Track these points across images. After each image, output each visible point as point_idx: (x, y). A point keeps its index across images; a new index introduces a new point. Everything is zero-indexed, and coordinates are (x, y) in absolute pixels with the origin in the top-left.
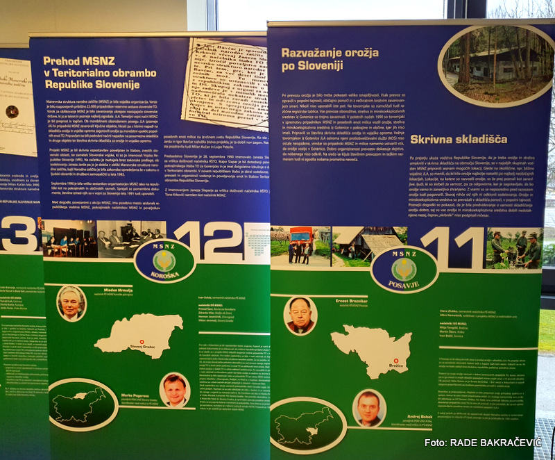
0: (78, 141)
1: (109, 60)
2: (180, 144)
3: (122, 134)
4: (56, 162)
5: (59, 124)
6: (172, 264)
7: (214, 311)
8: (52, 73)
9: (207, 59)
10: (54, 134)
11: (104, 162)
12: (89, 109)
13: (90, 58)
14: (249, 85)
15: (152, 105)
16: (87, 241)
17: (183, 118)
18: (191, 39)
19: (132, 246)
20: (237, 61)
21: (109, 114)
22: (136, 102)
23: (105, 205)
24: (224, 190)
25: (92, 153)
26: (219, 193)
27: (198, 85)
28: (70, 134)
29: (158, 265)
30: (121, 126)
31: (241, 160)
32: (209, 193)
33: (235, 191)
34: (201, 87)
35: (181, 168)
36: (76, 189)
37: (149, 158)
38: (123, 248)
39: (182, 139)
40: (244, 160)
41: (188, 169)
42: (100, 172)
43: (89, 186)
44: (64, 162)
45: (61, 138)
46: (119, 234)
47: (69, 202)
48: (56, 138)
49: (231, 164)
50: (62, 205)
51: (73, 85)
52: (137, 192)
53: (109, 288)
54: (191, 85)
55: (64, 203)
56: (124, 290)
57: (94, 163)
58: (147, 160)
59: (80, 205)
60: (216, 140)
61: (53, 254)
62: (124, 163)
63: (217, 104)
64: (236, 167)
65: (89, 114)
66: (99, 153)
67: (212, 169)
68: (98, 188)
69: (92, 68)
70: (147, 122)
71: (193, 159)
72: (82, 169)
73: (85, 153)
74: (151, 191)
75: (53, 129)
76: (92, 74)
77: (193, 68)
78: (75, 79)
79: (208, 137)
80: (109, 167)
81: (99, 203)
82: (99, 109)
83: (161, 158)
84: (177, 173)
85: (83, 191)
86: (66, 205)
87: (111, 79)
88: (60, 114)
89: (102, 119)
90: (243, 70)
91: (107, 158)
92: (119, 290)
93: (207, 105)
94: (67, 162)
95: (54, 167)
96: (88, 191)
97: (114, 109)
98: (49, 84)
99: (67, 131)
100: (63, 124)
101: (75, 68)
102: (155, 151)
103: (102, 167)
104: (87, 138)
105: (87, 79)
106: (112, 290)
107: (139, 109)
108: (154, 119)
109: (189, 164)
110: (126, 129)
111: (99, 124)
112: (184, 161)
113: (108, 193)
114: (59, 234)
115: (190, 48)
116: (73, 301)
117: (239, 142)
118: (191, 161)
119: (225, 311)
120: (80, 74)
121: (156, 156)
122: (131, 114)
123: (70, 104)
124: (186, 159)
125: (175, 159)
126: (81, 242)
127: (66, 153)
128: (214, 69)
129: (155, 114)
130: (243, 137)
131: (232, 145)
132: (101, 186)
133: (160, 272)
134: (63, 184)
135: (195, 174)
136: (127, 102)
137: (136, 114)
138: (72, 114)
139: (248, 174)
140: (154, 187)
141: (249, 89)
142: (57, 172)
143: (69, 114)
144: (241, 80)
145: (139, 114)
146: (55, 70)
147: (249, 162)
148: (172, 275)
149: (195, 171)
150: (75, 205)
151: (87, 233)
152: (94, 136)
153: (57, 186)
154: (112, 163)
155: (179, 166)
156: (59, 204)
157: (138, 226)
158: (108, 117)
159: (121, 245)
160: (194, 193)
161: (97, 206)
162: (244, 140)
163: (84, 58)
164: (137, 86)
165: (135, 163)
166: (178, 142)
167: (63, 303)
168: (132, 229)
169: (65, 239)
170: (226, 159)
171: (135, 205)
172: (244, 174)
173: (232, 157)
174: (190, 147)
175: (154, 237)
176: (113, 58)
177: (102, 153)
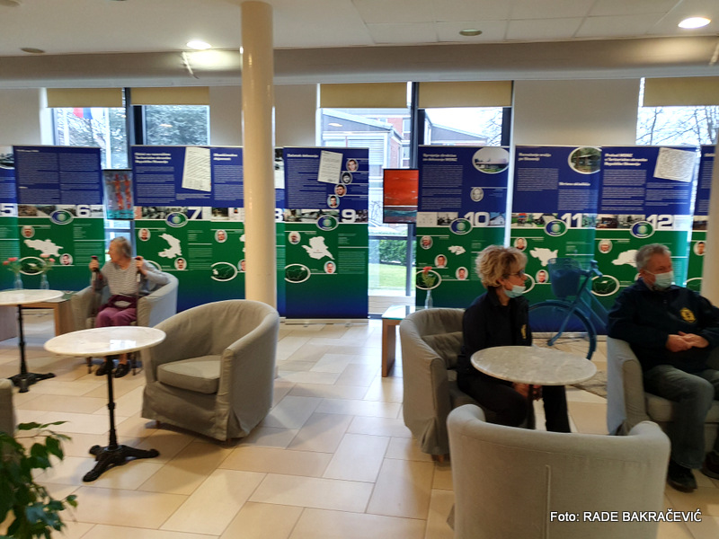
1: (630, 155)
5: (608, 178)
6: (645, 231)
9: (666, 155)
12: (620, 173)
15: (643, 171)
16: (614, 222)
17: (654, 176)
18: (661, 148)
19: (631, 224)
21: (626, 175)
23: (622, 209)
24: (667, 203)
29: (639, 231)
32: (662, 204)
33: (671, 203)
34: (663, 165)
38: (627, 225)
39: (654, 184)
43: (617, 202)
45: (608, 184)
46: (626, 220)
47: (607, 208)
51: (615, 164)
52: (635, 204)
54: (659, 165)
56: (626, 241)
58: (641, 192)
59: (613, 209)
62: (631, 193)
64: (672, 194)
70: (642, 178)
74: (640, 203)
76: (623, 160)
79: (664, 183)
84: (650, 197)
87: (630, 162)
88: (609, 175)
91: (625, 191)
93: (665, 172)
97: (629, 173)
101: (617, 158)
105: (621, 162)
109: (656, 193)
110: (632, 180)
113: (624, 204)
115: (660, 151)
116: (606, 245)
120: (619, 160)
121: (643, 190)
126: (612, 223)
127: (610, 189)
129: (645, 175)
133: (641, 234)
135: (657, 197)
136: (635, 170)
145: (639, 175)
148: (645, 235)
151: (614, 219)
153: (605, 202)
154: (627, 193)
160: (656, 204)
161: (619, 209)
163: (621, 154)
164: (640, 164)
165: (635, 193)
167: (602, 246)
168: (631, 218)
169: (605, 221)
171: (633, 209)
173: (671, 191)
174: (656, 187)
175: (639, 221)
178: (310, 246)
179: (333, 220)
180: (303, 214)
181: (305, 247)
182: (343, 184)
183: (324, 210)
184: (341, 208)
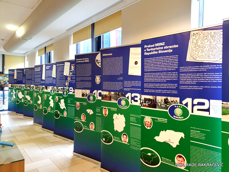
0: (152, 70)
1: (163, 44)
2: (186, 70)
3: (166, 67)
4: (146, 77)
5: (147, 65)
6: (181, 113)
7: (197, 134)
8: (146, 50)
9: (197, 38)
10: (146, 69)
11: (160, 77)
12: (156, 60)
13: (157, 44)
14: (214, 45)
15: (176, 57)
16: (153, 103)
17: (187, 60)
18: (191, 32)
19: (167, 106)
20: (209, 37)
21: (162, 61)
22: (171, 56)
23: (159, 91)
24: (202, 87)
25: (156, 74)
26: (200, 88)
27: (193, 48)
28: (150, 68)
29: (176, 113)
30: (165, 65)
31: (210, 75)
32: (196, 88)
33: (206, 87)
34: (194, 49)
35: (185, 79)
36: (151, 86)
37: (175, 75)
38: (164, 106)
39: (186, 68)
40: (211, 75)
41: (188, 79)
42: (158, 80)
43: (155, 85)
44: (148, 77)
45: (148, 70)
46: (163, 101)
47: (149, 90)
48: (146, 70)
49: (205, 77)
50: (147, 91)
51: (152, 53)
52: (170, 87)
53: (160, 119)
54: (190, 48)
55: (147, 90)
56: (164, 121)
57: (157, 77)
58: (174, 76)
59: (152, 91)
60: (199, 68)
61: (144, 106)
62: (166, 77)
63: (200, 54)
64: (207, 77)
65: (156, 62)
66: (158, 74)
67: (197, 79)
68: (157, 85)
69: (158, 47)
70: (174, 63)
71: (190, 75)
72: (153, 79)
73: (154, 74)
74: (175, 87)
75: (146, 67)
76: (158, 49)
77: (191, 42)
78: (153, 51)
79: (196, 67)
80: (161, 79)
81: (157, 90)
82: (159, 60)
83: (179, 75)
84: (184, 80)
85: (153, 86)
86: (148, 91)
87: (164, 50)
88: (148, 62)
89: (160, 63)
90: (212, 40)
91: (161, 76)
92: (163, 120)
93: (196, 55)
94: (149, 77)
95: (145, 79)
96: (155, 86)
97: (164, 59)
98: (146, 54)
99: (149, 68)
100: (149, 65)
101: (153, 48)
102: (177, 73)
103: (159, 79)
104: (155, 70)
105: (156, 51)
106: (160, 120)
107: (172, 59)
108: (177, 62)
109: (189, 77)
110: (167, 66)
111: (159, 65)
112: (187, 76)
113: (161, 87)
114: (146, 100)
115: (191, 35)
116: (148, 122)
117: (209, 68)
118: (190, 76)
119: (201, 135)
120: (155, 49)
121: (177, 74)
122: (169, 61)
123: (151, 59)
124: (188, 75)
125: (184, 75)
126: (152, 103)
127: (149, 74)
128: (200, 42)
129: (177, 60)
130: (211, 66)
131: (206, 69)
132: (158, 85)
133: (177, 116)
134: (147, 84)
135: (191, 80)
136: (168, 57)
137: (171, 60)
138: (151, 62)
139: (212, 80)
140: (176, 85)
141: (214, 47)
142: (146, 80)
143: (150, 62)
144: (211, 44)
145: (172, 60)
146: (147, 49)
147: (213, 76)
148: (181, 118)
149: (191, 79)
150: (150, 91)
151: (153, 100)
152: (157, 69)
153: (146, 85)
154: (162, 77)
155: (185, 78)
156: (146, 90)
157: (170, 99)
158: (162, 62)
159: (164, 105)
160: (190, 88)
161: (157, 91)
162: (211, 67)
163: (156, 44)
164: (172, 51)
165: (170, 77)
166: (185, 69)
167: (146, 122)
168: (168, 100)
169: (147, 101)
170: (203, 75)
171: (169, 92)
172: (211, 80)
173: (206, 74)
174: (189, 71)
175: (175, 103)
176: (164, 43)
177: (159, 74)
178: (61, 103)
179: (67, 92)
180: (59, 89)
181: (59, 103)
182: (70, 76)
183: (65, 88)
184: (69, 87)
